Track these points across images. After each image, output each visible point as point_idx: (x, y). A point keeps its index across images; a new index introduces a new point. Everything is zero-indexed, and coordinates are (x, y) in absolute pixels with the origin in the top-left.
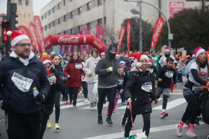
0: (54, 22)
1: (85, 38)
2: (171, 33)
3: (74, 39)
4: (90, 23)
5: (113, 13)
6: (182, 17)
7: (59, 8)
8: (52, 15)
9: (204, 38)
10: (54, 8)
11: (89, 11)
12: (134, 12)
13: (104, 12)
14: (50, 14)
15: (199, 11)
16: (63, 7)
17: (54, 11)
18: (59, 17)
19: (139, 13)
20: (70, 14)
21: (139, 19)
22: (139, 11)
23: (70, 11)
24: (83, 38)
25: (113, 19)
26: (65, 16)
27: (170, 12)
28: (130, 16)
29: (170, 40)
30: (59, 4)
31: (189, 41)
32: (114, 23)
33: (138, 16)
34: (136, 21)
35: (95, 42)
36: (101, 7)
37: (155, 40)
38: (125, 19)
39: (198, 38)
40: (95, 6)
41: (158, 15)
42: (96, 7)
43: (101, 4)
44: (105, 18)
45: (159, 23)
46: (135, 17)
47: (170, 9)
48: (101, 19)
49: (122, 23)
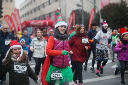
3: (40, 23)
4: (51, 13)
6: (108, 8)
7: (31, 4)
8: (27, 8)
10: (28, 4)
12: (78, 5)
13: (60, 6)
15: (119, 5)
16: (34, 3)
19: (82, 6)
21: (82, 10)
24: (46, 22)
25: (65, 10)
26: (35, 9)
29: (101, 23)
32: (66, 13)
38: (73, 10)
39: (119, 21)
40: (53, 2)
41: (93, 7)
43: (58, 1)
46: (79, 9)
47: (101, 3)
49: (71, 12)
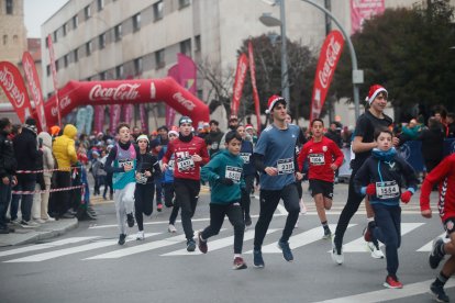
0: (76, 51)
1: (153, 87)
2: (359, 68)
3: (128, 89)
4: (163, 50)
5: (218, 26)
6: (383, 29)
7: (87, 18)
8: (70, 34)
9: (438, 78)
10: (74, 18)
11: (160, 23)
12: (267, 20)
13: (196, 23)
14: (65, 33)
15: (423, 14)
16: (96, 15)
17: (75, 26)
18: (87, 40)
19: (280, 23)
20: (113, 31)
21: (279, 38)
22: (279, 18)
23: (113, 24)
24: (149, 86)
25: (218, 38)
26: (101, 36)
27: (352, 19)
28: (258, 30)
29: (357, 85)
30: (86, 9)
31: (402, 86)
32: (220, 49)
33: (277, 30)
34: (273, 41)
35: (178, 95)
36: (188, 12)
37: (325, 87)
38: (246, 38)
39: (423, 77)
40: (172, 11)
41: (323, 26)
42: (176, 13)
43: (188, 5)
44: (198, 38)
45: (331, 44)
46: (270, 34)
47: (353, 11)
48: (189, 40)
49: (239, 48)
